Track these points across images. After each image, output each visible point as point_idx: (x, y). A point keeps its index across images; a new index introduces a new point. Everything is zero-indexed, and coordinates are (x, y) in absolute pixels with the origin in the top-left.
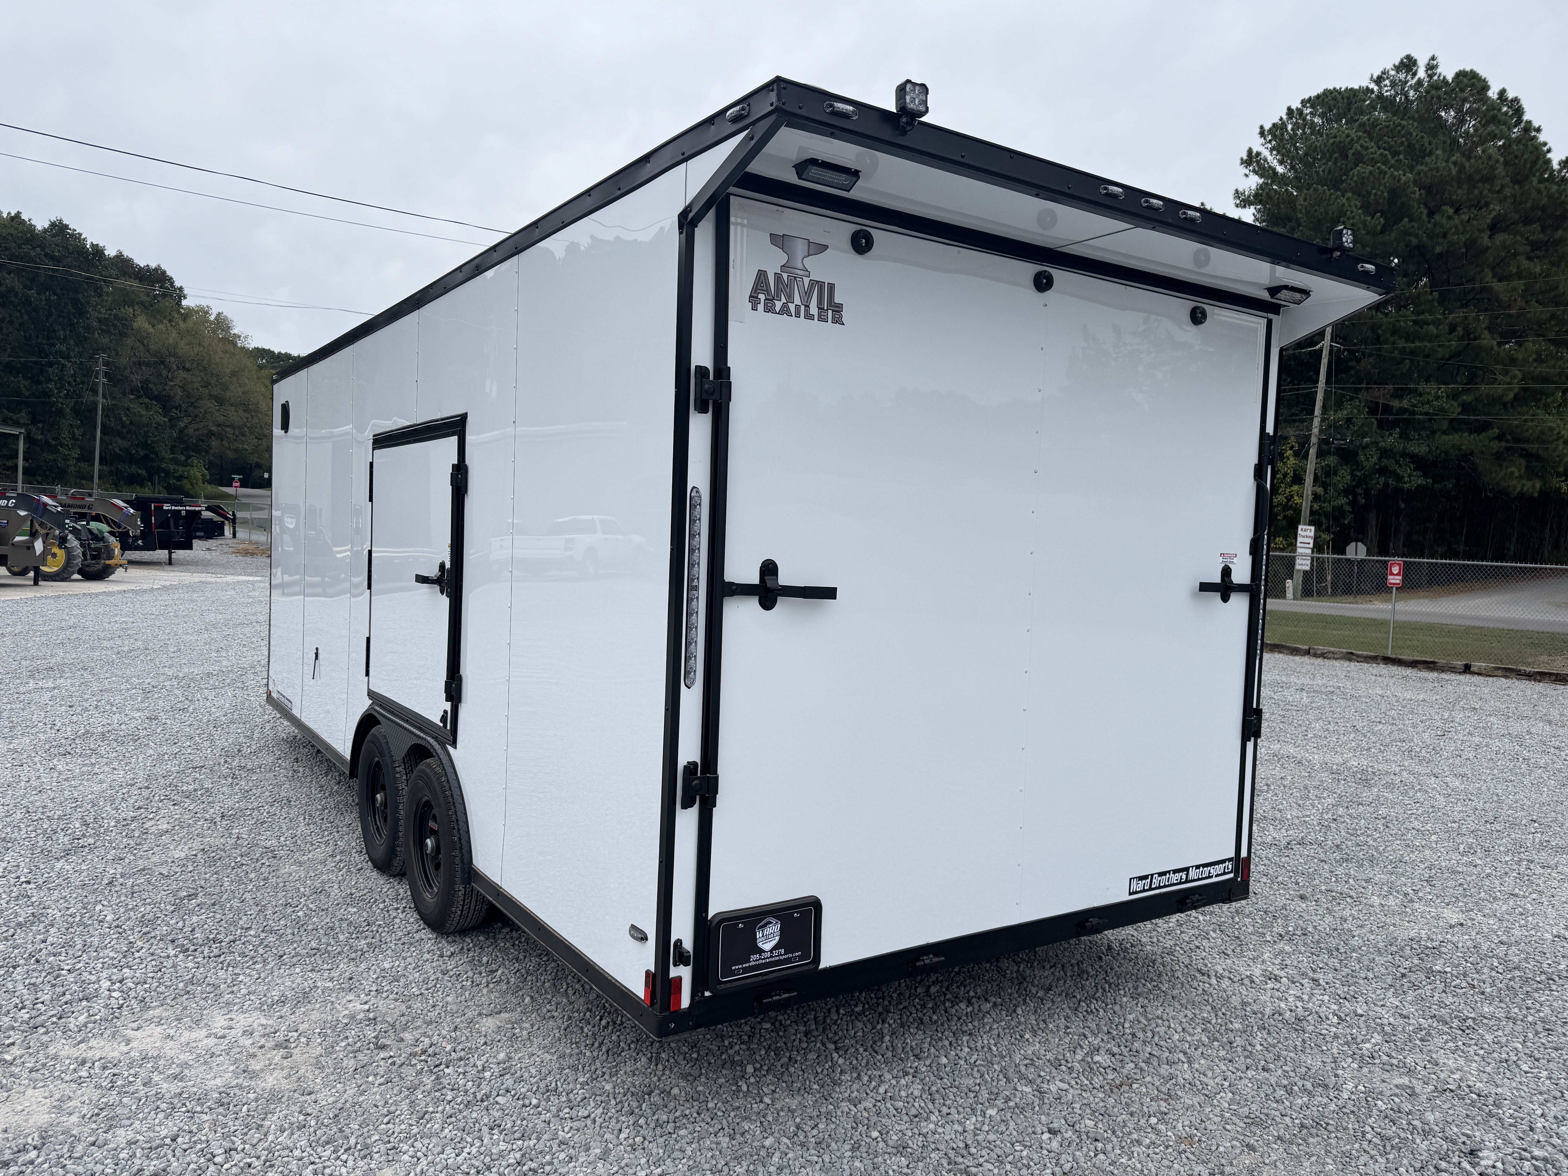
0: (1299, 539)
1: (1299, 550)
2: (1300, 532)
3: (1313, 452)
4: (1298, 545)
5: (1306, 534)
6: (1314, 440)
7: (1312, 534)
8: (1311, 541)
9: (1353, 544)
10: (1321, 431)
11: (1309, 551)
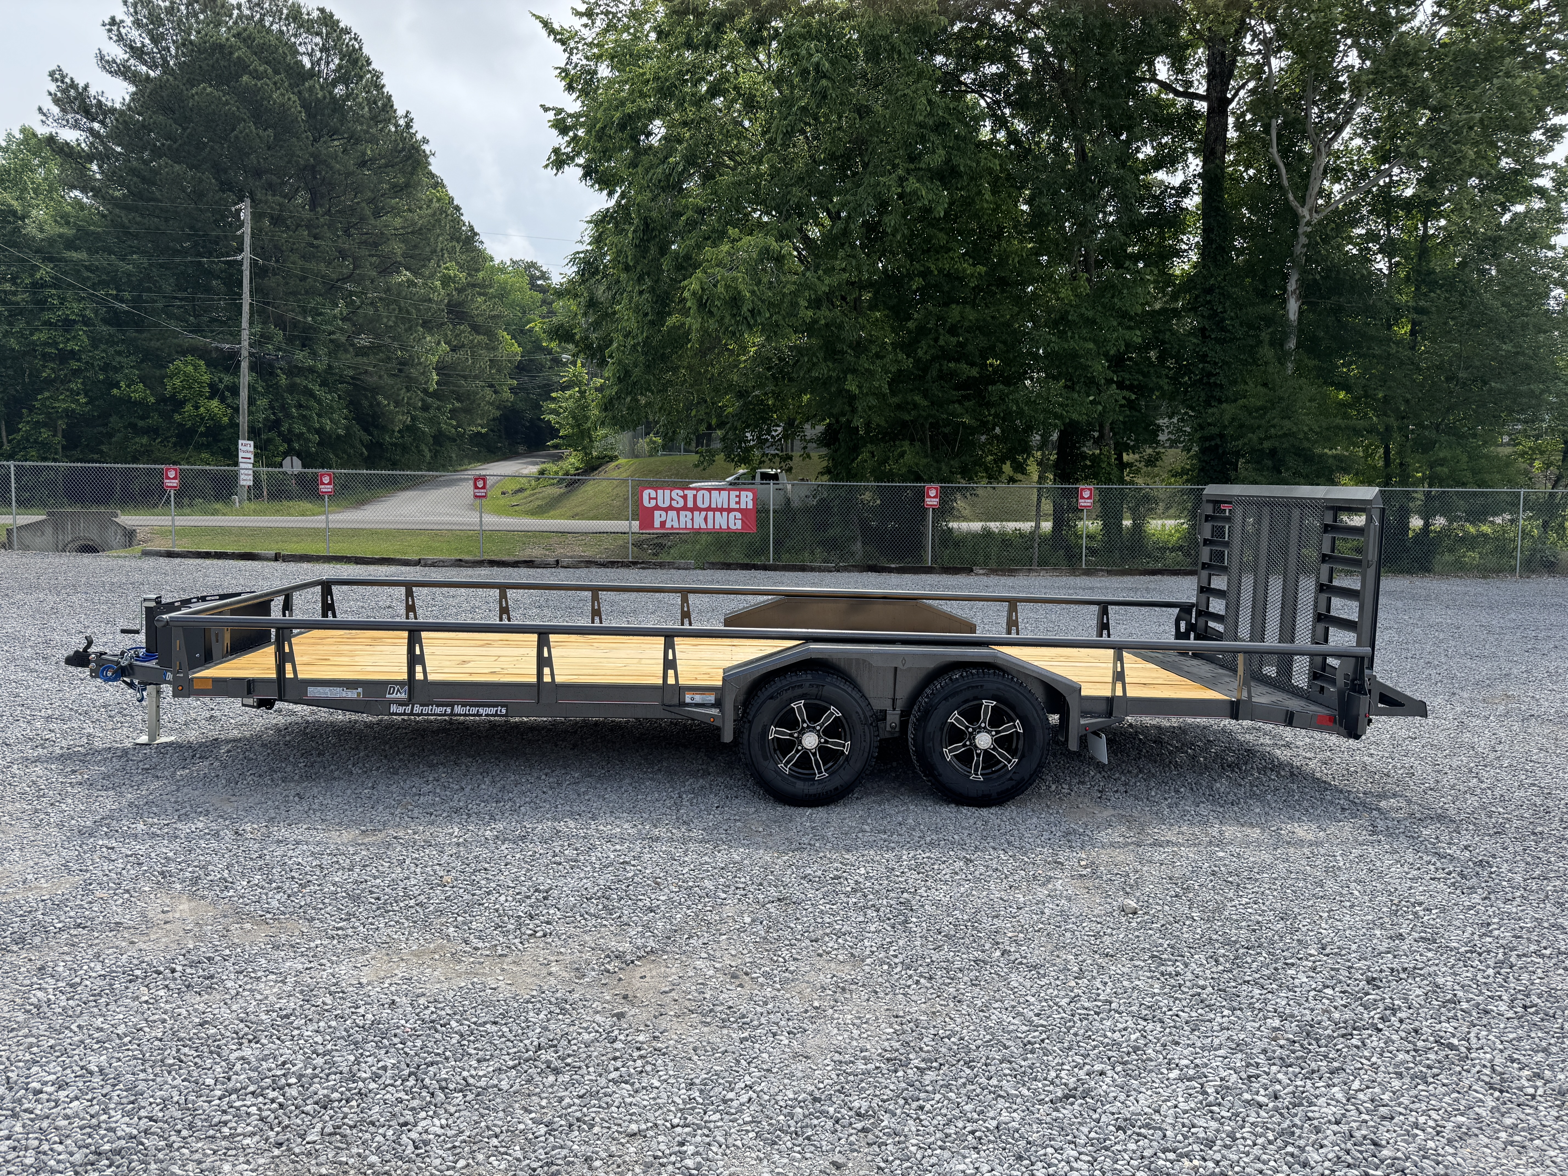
0: (241, 454)
1: (242, 466)
2: (240, 447)
3: (245, 365)
4: (240, 460)
5: (246, 449)
6: (245, 353)
7: (252, 449)
8: (252, 456)
9: (289, 458)
10: (250, 345)
11: (251, 466)
